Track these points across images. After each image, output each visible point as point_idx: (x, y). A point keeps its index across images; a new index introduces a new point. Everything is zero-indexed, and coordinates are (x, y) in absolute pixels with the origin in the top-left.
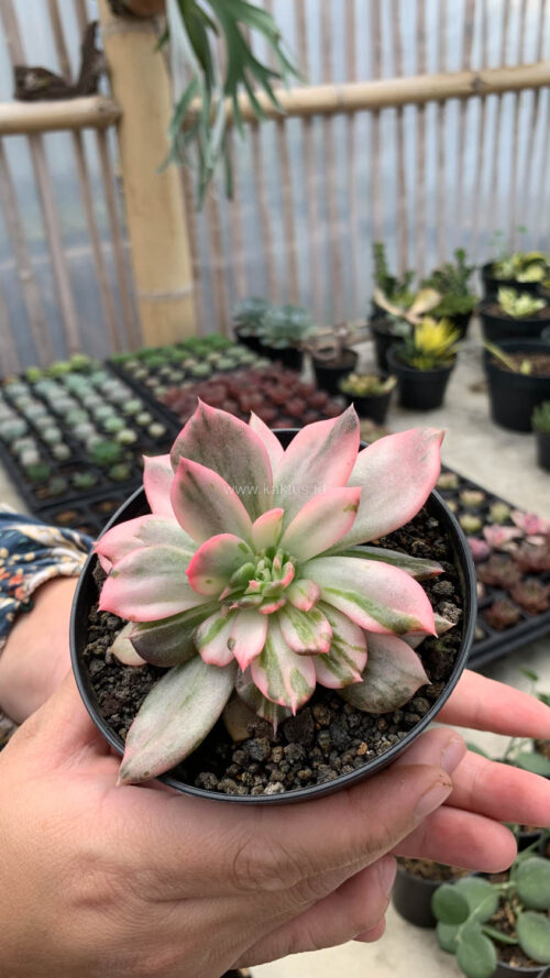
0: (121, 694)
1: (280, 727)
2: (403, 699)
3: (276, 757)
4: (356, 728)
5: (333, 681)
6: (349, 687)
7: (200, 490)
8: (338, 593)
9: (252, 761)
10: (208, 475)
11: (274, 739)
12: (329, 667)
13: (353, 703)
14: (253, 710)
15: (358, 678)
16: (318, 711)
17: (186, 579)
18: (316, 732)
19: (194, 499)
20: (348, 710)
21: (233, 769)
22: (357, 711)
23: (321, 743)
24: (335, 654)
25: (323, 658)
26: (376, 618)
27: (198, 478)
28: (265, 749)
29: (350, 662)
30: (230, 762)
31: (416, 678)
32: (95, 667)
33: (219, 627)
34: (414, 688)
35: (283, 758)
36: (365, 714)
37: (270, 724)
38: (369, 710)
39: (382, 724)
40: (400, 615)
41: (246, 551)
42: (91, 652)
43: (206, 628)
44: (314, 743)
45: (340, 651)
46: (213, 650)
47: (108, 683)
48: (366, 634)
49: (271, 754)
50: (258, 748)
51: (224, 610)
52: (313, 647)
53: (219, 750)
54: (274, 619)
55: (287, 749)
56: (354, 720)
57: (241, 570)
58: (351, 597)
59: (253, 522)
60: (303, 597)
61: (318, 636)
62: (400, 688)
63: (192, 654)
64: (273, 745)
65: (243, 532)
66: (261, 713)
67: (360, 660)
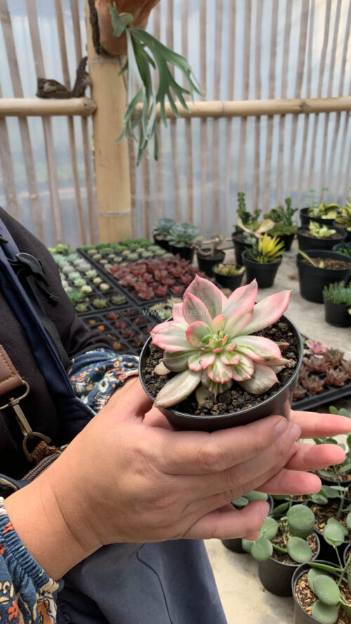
0: (157, 385)
1: (218, 396)
2: (267, 388)
3: (215, 408)
4: (248, 400)
5: (239, 378)
6: (246, 381)
7: (193, 305)
8: (244, 347)
9: (205, 408)
10: (197, 300)
11: (215, 401)
12: (238, 373)
13: (248, 389)
14: (207, 388)
15: (249, 377)
16: (233, 392)
17: (185, 339)
18: (232, 400)
19: (191, 308)
20: (245, 393)
21: (198, 411)
22: (249, 394)
23: (233, 403)
24: (240, 368)
25: (235, 368)
26: (258, 355)
27: (193, 301)
28: (211, 404)
29: (246, 372)
30: (197, 410)
31: (274, 380)
32: (147, 376)
33: (197, 358)
34: (271, 384)
35: (218, 409)
36: (253, 395)
37: (214, 395)
38: (254, 392)
39: (259, 399)
40: (268, 355)
41: (209, 331)
42: (146, 371)
43: (191, 359)
44: (230, 404)
45: (243, 368)
46: (194, 365)
47: (151, 383)
48: (254, 362)
49: (213, 407)
50: (209, 404)
51: (199, 353)
52: (232, 363)
53: (193, 404)
54: (218, 354)
55: (219, 404)
56: (248, 397)
57: (205, 337)
58: (249, 348)
59: (213, 319)
60: (229, 347)
61: (235, 360)
62: (266, 383)
63: (186, 368)
64: (214, 404)
65: (207, 322)
66: (210, 389)
67: (251, 371)
